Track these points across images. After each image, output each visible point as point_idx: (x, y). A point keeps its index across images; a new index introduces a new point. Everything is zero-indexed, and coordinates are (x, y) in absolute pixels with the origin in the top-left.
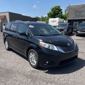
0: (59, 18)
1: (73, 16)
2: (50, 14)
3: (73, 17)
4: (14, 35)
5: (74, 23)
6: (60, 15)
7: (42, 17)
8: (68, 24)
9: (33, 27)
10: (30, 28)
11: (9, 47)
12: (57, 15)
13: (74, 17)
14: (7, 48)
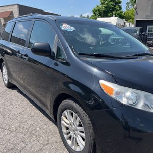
0: (117, 18)
1: (147, 14)
2: (99, 10)
3: (147, 16)
4: (19, 52)
5: (148, 27)
6: (118, 12)
7: (81, 16)
8: (138, 29)
9: (72, 28)
10: (64, 32)
11: (10, 81)
12: (112, 11)
13: (149, 15)
14: (6, 82)
